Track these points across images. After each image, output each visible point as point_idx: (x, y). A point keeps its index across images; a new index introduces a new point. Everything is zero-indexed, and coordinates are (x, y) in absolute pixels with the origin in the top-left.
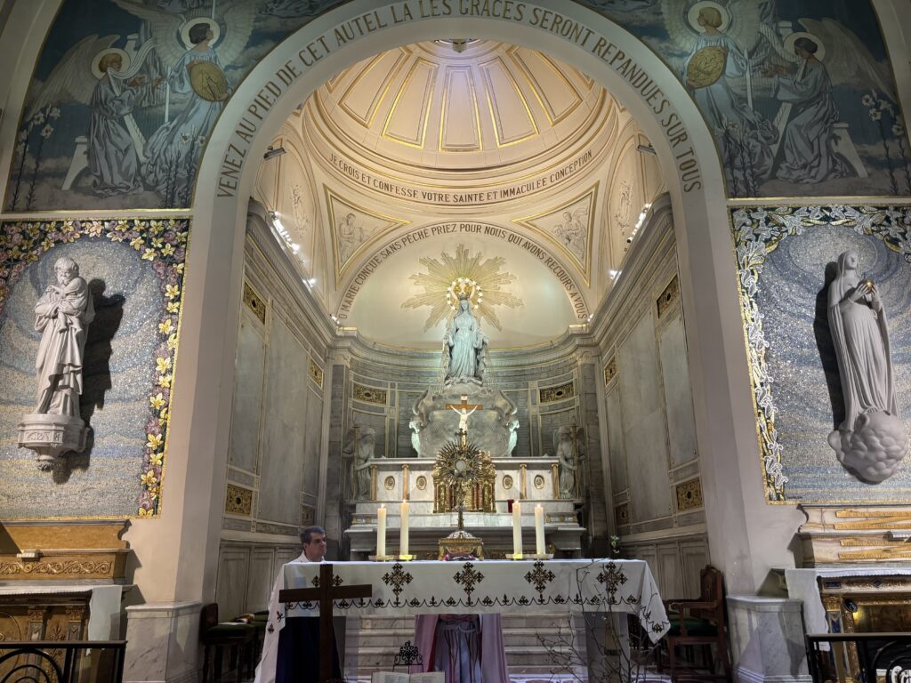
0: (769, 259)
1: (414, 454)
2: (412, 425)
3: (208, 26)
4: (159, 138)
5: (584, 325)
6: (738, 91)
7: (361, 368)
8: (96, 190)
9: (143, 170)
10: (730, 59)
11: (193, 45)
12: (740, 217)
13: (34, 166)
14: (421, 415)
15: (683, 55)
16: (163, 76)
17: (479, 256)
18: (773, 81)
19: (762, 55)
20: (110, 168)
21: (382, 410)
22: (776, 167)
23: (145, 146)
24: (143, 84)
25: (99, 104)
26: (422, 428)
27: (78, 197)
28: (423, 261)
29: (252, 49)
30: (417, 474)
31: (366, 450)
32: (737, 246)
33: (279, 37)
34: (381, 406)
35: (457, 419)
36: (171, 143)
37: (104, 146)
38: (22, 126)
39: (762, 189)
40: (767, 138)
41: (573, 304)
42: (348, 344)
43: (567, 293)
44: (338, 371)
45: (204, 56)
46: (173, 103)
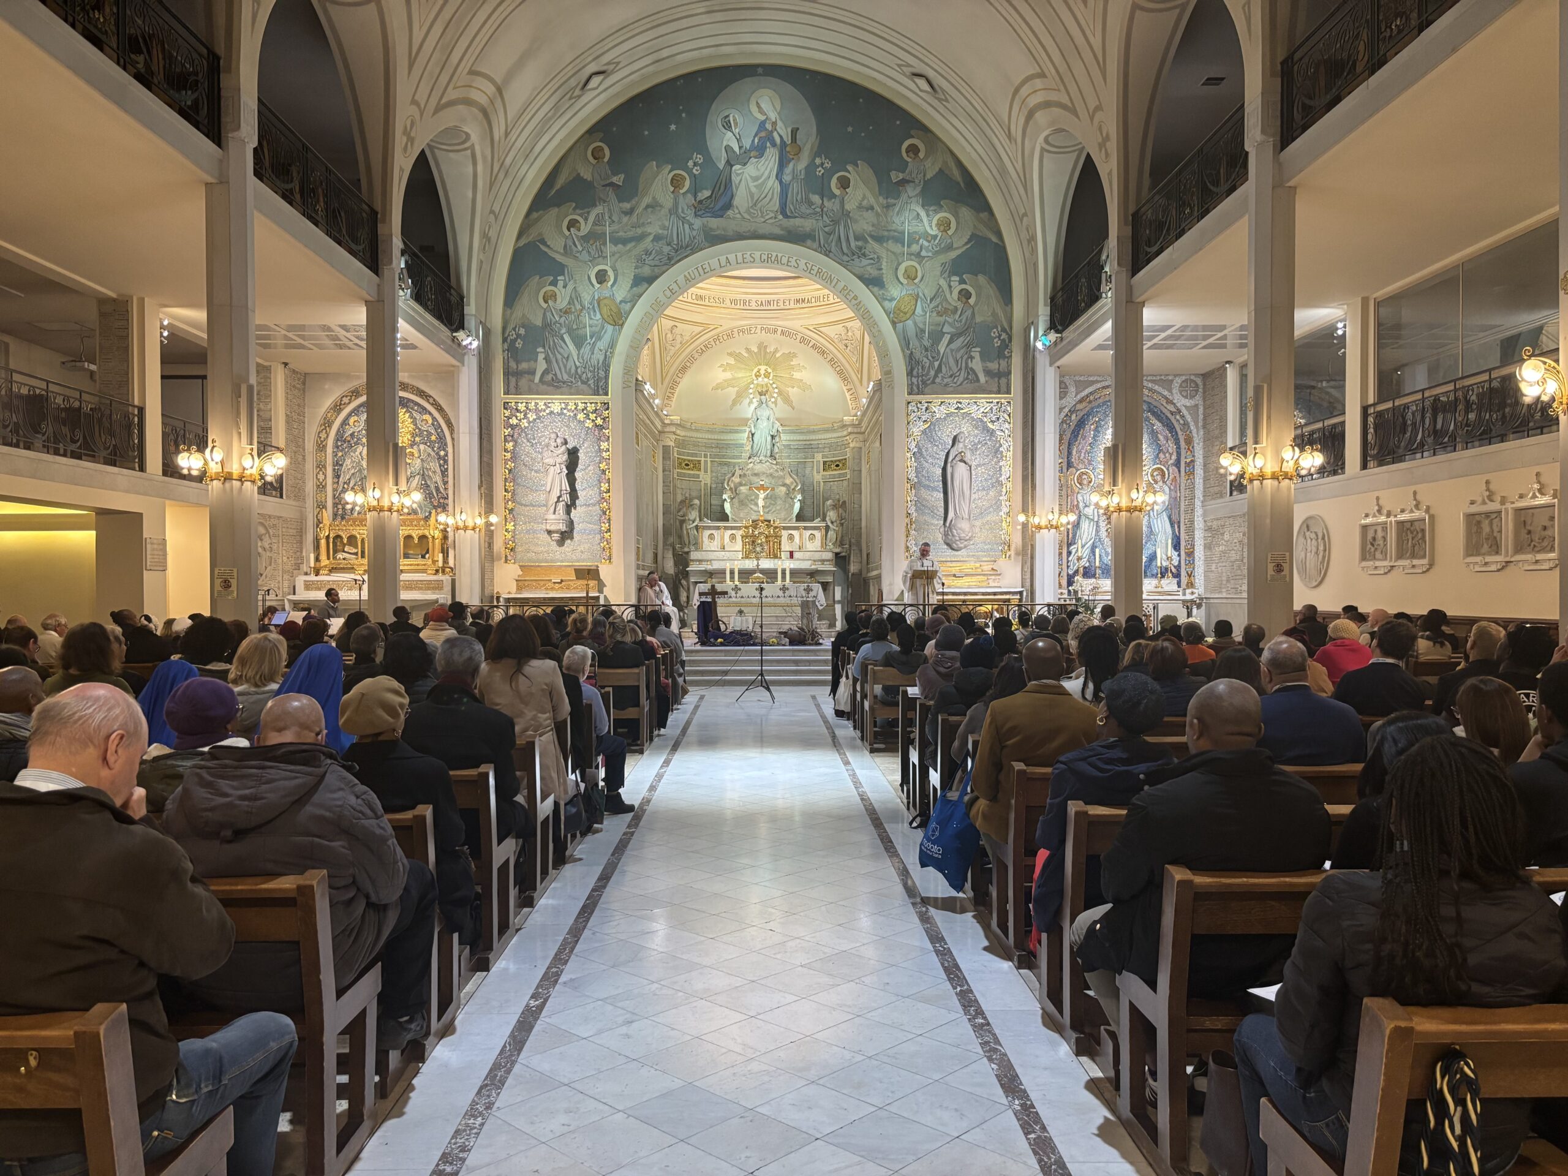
0: (924, 432)
1: (724, 517)
2: (725, 496)
3: (606, 271)
4: (586, 349)
5: (855, 418)
6: (921, 326)
7: (681, 444)
8: (553, 384)
9: (579, 371)
10: (919, 303)
11: (599, 286)
12: (912, 407)
13: (515, 367)
14: (731, 489)
15: (892, 300)
16: (583, 308)
17: (776, 350)
18: (942, 319)
19: (938, 300)
20: (560, 369)
21: (698, 476)
22: (936, 376)
23: (578, 355)
24: (571, 313)
25: (547, 326)
26: (732, 499)
27: (545, 387)
28: (730, 354)
29: (635, 289)
30: (730, 532)
31: (694, 514)
32: (908, 423)
33: (651, 280)
34: (698, 473)
35: (757, 497)
36: (593, 353)
37: (554, 355)
38: (505, 340)
39: (926, 390)
40: (933, 358)
41: (848, 397)
42: (673, 429)
43: (844, 388)
44: (666, 449)
45: (606, 293)
46: (590, 326)
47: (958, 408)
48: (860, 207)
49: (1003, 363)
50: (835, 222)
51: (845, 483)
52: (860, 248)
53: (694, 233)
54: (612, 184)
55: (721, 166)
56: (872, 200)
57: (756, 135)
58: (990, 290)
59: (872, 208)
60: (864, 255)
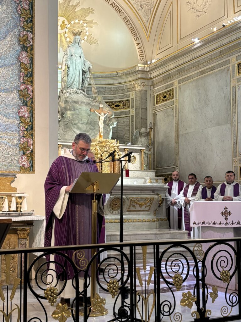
5: (146, 66)
41: (138, 50)
43: (135, 42)
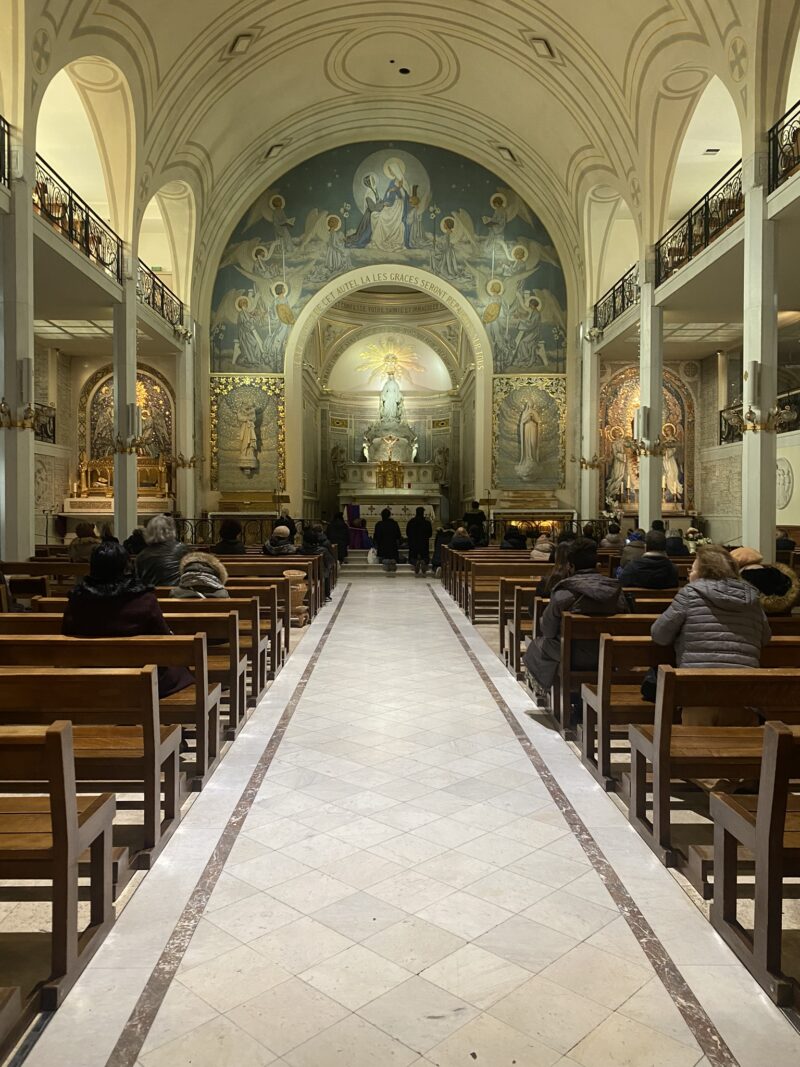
0: (505, 400)
1: (364, 459)
2: (364, 445)
3: (282, 286)
5: (455, 391)
6: (503, 325)
7: (334, 408)
8: (245, 365)
9: (263, 356)
10: (502, 309)
11: (277, 296)
12: (497, 382)
13: (219, 353)
14: (368, 440)
15: (483, 306)
17: (400, 343)
18: (517, 321)
20: (250, 354)
21: (345, 431)
22: (513, 361)
23: (263, 344)
24: (258, 315)
25: (241, 324)
26: (369, 447)
29: (302, 298)
32: (494, 393)
33: (314, 292)
34: (345, 429)
35: (387, 445)
36: (273, 343)
37: (246, 344)
38: (211, 334)
40: (511, 347)
41: (451, 377)
42: (328, 397)
44: (323, 412)
45: (282, 301)
46: (272, 324)
47: (529, 383)
48: (461, 241)
49: (561, 351)
50: (443, 252)
51: (448, 436)
52: (461, 270)
53: (344, 259)
54: (286, 224)
55: (363, 212)
56: (469, 237)
57: (388, 190)
58: (552, 301)
59: (469, 242)
60: (463, 275)
